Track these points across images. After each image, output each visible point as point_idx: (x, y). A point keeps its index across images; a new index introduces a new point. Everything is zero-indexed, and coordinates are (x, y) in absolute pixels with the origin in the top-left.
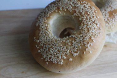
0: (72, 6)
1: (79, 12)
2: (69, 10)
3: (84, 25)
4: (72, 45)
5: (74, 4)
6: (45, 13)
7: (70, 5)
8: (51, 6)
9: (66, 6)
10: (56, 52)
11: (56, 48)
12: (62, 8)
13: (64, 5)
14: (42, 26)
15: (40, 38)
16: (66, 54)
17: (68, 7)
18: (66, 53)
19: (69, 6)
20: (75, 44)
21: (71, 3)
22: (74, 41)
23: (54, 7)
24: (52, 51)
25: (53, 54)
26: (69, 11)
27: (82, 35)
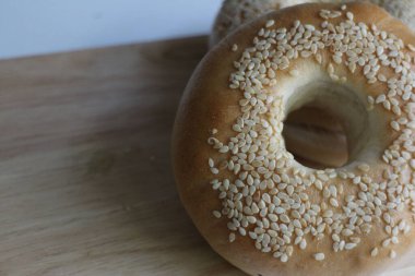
0: (380, 62)
1: (400, 98)
2: (365, 73)
3: (404, 153)
4: (344, 212)
5: (390, 59)
6: (275, 47)
7: (376, 54)
8: (303, 30)
9: (360, 55)
10: (278, 215)
11: (283, 201)
12: (345, 54)
13: (353, 45)
14: (255, 95)
15: (236, 140)
16: (311, 233)
17: (367, 63)
18: (313, 229)
19: (372, 57)
20: (353, 210)
21: (381, 51)
22: (353, 197)
23: (316, 39)
24: (267, 205)
25: (267, 217)
26: (366, 80)
27: (387, 187)
